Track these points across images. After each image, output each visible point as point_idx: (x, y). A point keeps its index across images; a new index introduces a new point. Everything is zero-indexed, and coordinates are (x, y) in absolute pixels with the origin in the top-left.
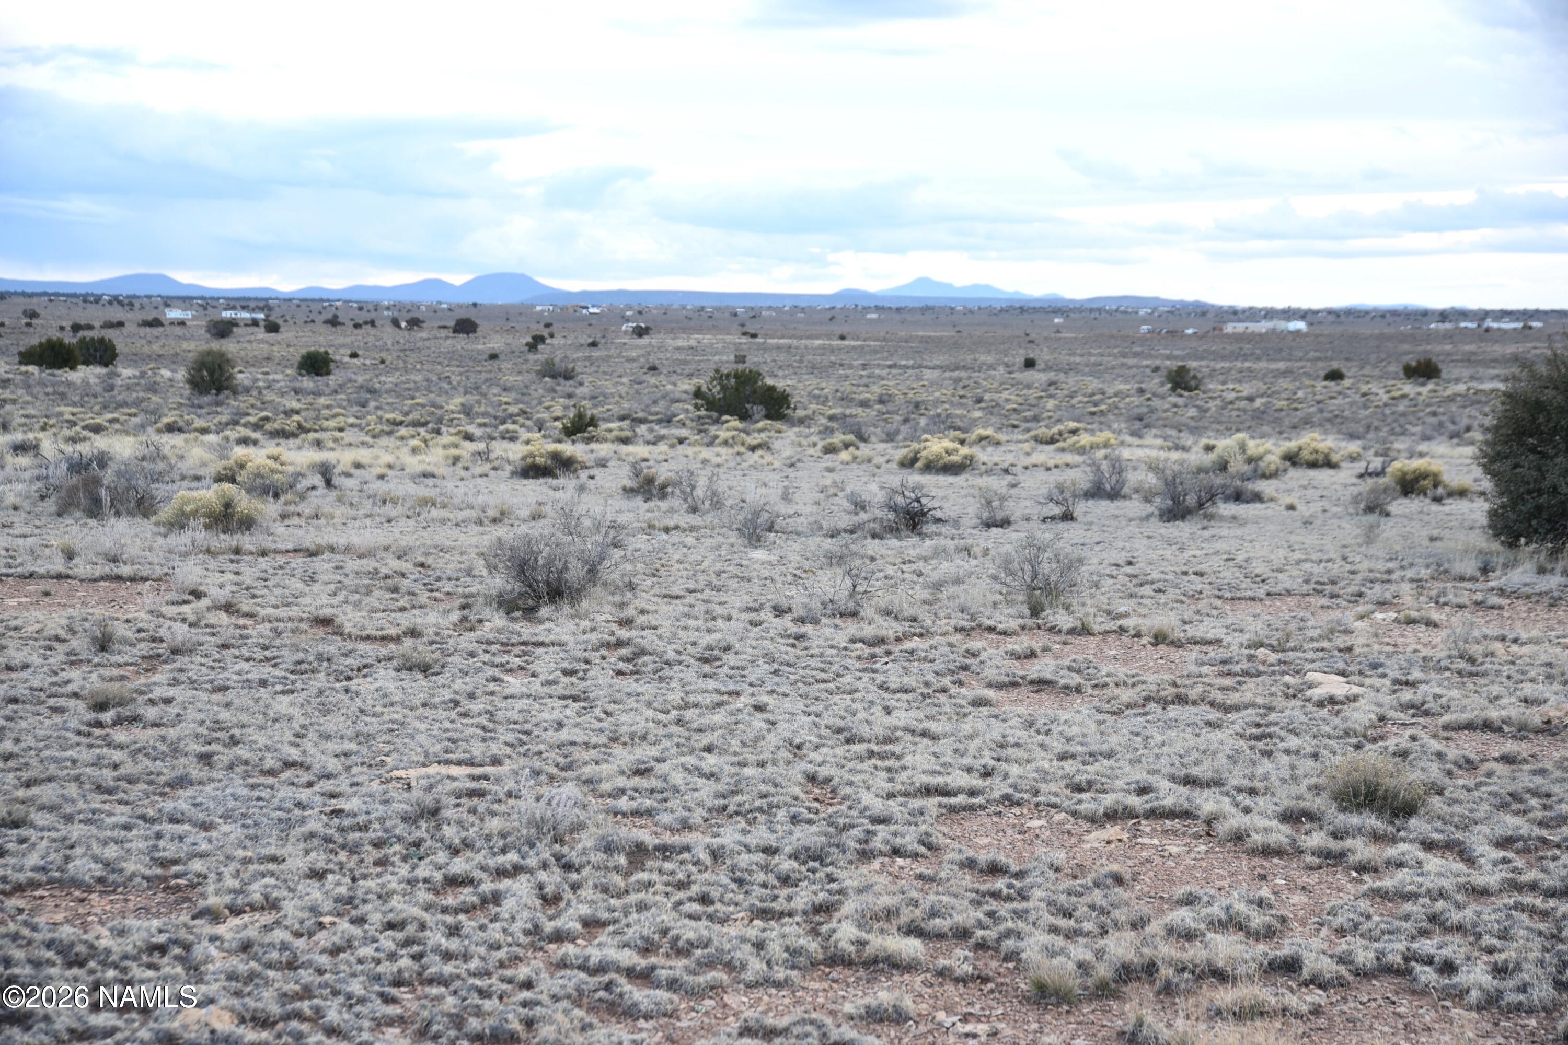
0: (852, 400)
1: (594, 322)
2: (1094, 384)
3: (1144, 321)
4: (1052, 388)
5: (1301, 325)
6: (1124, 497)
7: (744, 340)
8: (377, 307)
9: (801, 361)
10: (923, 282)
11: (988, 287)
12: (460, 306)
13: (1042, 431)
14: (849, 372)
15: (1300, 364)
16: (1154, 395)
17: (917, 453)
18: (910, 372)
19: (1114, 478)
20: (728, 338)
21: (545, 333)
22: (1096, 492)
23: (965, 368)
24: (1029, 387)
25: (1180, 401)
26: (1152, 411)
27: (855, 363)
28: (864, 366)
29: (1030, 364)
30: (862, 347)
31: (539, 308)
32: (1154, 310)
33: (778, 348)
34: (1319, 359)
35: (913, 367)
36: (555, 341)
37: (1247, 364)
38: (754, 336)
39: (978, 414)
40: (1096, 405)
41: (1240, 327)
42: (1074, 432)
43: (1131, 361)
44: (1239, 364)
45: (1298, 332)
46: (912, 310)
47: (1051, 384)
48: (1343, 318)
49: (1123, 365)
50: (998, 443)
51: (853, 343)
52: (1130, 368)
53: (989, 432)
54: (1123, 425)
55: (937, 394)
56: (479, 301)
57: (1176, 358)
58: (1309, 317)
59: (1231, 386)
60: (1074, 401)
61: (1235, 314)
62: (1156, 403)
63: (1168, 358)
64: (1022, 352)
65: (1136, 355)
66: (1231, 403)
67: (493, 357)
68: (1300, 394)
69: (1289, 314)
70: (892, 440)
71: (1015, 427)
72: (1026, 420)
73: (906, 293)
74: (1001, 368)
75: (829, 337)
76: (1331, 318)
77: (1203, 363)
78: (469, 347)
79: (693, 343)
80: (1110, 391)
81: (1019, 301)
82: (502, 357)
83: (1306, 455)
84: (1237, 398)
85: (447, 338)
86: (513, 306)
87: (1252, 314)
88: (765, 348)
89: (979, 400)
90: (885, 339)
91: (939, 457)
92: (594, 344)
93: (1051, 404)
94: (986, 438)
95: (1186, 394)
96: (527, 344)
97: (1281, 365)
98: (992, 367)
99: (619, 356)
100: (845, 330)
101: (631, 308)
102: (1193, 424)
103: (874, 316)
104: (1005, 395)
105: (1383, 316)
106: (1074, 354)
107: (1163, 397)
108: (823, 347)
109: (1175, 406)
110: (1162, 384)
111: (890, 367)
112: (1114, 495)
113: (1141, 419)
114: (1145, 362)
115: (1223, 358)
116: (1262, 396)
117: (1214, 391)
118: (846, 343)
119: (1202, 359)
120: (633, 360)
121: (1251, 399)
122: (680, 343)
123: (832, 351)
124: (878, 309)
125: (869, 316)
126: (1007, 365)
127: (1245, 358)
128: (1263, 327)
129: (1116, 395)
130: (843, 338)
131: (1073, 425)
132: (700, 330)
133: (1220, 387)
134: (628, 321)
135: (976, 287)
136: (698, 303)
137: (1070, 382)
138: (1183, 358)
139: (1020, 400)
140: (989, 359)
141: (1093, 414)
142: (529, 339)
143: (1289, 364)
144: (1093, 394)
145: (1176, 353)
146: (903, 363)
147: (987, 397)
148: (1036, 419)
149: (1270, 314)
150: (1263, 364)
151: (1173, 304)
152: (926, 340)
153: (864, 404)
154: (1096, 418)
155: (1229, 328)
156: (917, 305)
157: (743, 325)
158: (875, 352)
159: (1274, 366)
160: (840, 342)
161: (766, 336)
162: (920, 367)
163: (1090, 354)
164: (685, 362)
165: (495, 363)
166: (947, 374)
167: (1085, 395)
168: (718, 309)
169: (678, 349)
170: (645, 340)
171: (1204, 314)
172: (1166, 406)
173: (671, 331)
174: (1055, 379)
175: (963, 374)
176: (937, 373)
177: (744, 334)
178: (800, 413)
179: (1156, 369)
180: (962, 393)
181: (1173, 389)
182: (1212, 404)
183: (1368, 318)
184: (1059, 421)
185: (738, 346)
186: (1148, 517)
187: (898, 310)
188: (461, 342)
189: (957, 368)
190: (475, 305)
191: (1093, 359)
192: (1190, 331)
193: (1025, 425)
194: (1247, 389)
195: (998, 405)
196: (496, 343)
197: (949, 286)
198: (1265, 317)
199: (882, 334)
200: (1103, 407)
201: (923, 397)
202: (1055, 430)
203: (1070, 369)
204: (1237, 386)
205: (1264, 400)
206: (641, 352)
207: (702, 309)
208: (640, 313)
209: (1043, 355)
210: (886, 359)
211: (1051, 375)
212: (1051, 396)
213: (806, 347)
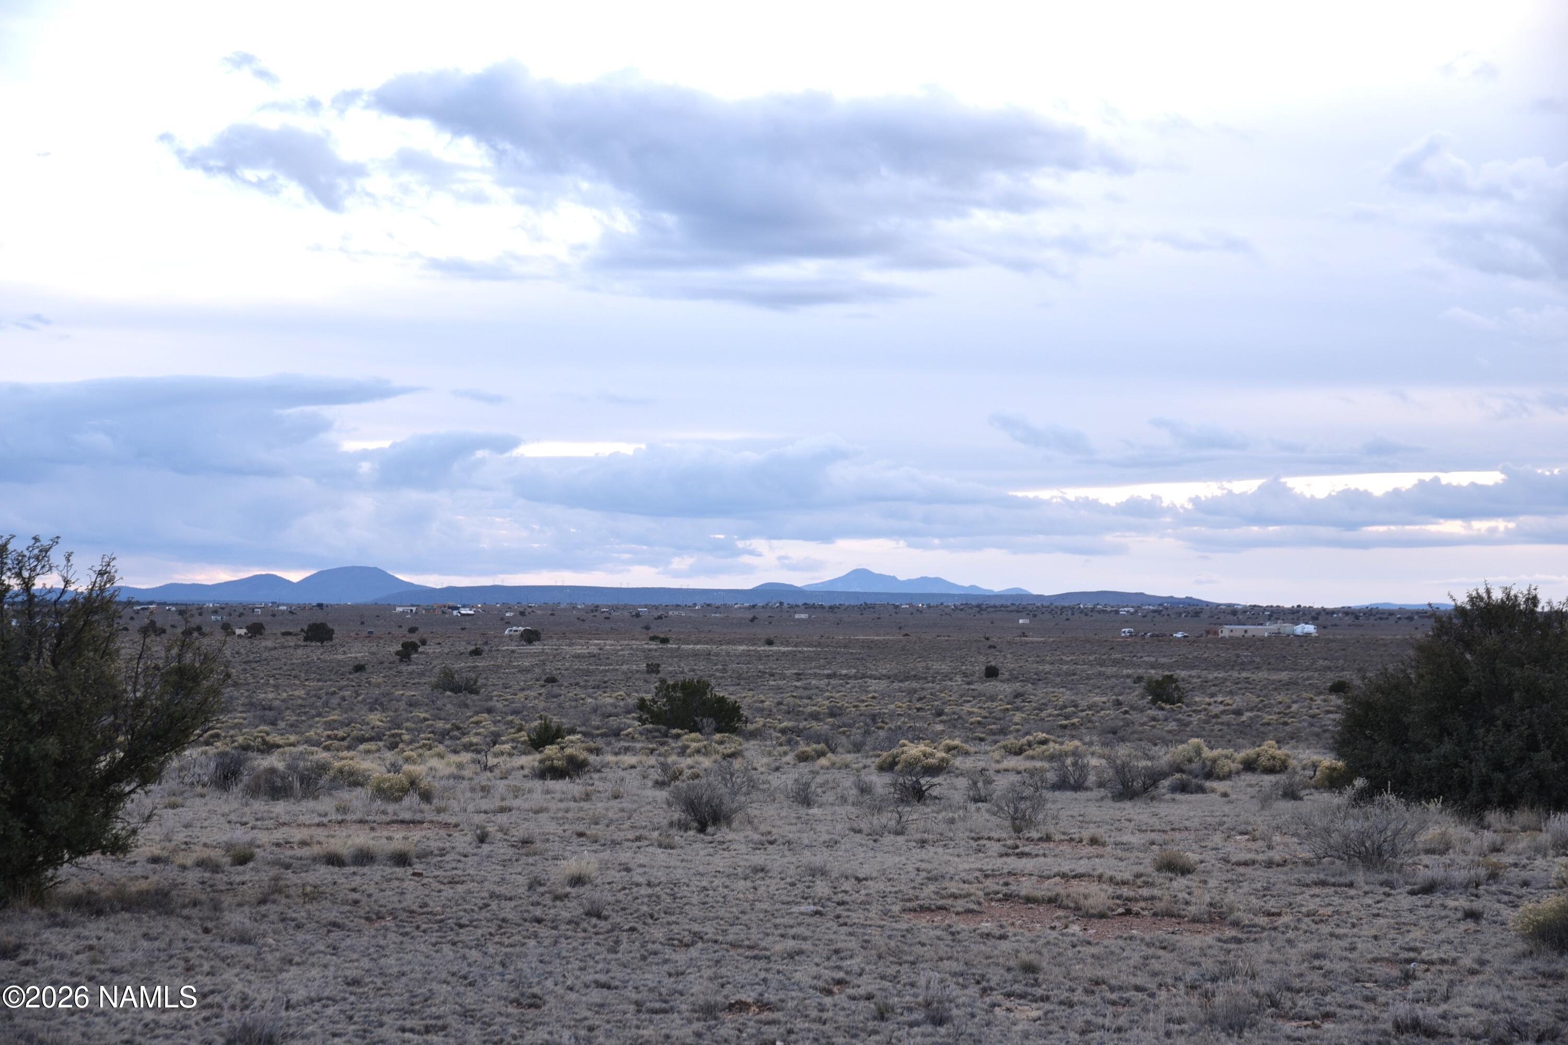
0: (799, 713)
1: (468, 625)
2: (1066, 696)
3: (1126, 622)
4: (1018, 700)
5: (1310, 628)
6: (1086, 789)
7: (653, 645)
8: (201, 610)
9: (724, 671)
10: (861, 574)
11: (937, 581)
12: (303, 608)
13: (1010, 740)
14: (781, 683)
15: (1306, 674)
16: (1133, 708)
17: (895, 757)
18: (852, 682)
19: (1077, 773)
20: (635, 644)
21: (414, 638)
22: (1062, 785)
23: (916, 678)
24: (992, 698)
25: (1161, 714)
26: (1128, 724)
27: (788, 672)
28: (798, 676)
29: (992, 673)
30: (793, 654)
31: (399, 609)
32: (1138, 608)
33: (696, 654)
34: (1329, 668)
35: (855, 677)
36: (428, 649)
37: (1244, 674)
38: (665, 641)
39: (939, 727)
40: (1067, 718)
41: (1238, 630)
42: (1044, 742)
43: (1110, 671)
44: (1235, 674)
45: (1308, 635)
46: (848, 608)
47: (1017, 695)
48: (1362, 620)
49: (1100, 674)
50: (967, 753)
51: (783, 649)
52: (1109, 678)
53: (957, 742)
54: (1095, 738)
55: (892, 706)
56: (324, 602)
57: (1162, 666)
58: (1322, 619)
59: (1220, 699)
60: (1043, 714)
61: (1233, 613)
62: (1134, 716)
63: (1152, 666)
64: (982, 659)
65: (1115, 662)
66: (1216, 716)
67: (359, 668)
68: (1295, 707)
69: (1298, 614)
70: (859, 751)
71: (982, 740)
72: (992, 733)
73: (840, 588)
74: (958, 678)
75: (753, 641)
76: (1348, 620)
77: (1194, 673)
78: (325, 657)
79: (594, 650)
80: (1083, 704)
81: (976, 597)
82: (369, 668)
83: (1263, 761)
84: (1223, 712)
85: (297, 647)
86: (366, 607)
87: (1255, 614)
88: (680, 655)
89: (940, 713)
90: (819, 644)
91: (917, 760)
92: (477, 652)
93: (1018, 716)
94: (955, 748)
95: (1168, 707)
96: (397, 653)
97: (1284, 676)
98: (947, 677)
99: (509, 665)
100: (770, 632)
101: (510, 609)
102: (1170, 737)
103: (804, 616)
104: (967, 707)
105: (1410, 618)
106: (1043, 662)
107: (1142, 711)
108: (747, 654)
109: (1154, 719)
110: (1143, 698)
111: (829, 676)
112: (1078, 786)
113: (1115, 733)
114: (1125, 672)
115: (1217, 667)
116: (1252, 710)
117: (1201, 703)
118: (774, 648)
119: (1193, 668)
120: (526, 671)
121: (1238, 713)
122: (578, 650)
123: (759, 658)
124: (807, 607)
125: (797, 616)
126: (965, 675)
127: (1243, 667)
128: (1267, 629)
129: (1090, 708)
130: (770, 643)
131: (1042, 735)
132: (597, 634)
133: (1207, 700)
134: (509, 623)
135: (924, 580)
136: (591, 601)
137: (1039, 693)
138: (1170, 667)
139: (984, 713)
140: (945, 667)
141: (1064, 727)
142: (399, 648)
143: (1293, 674)
144: (1065, 707)
145: (1163, 660)
146: (844, 672)
147: (947, 709)
148: (1003, 732)
149: (1275, 614)
150: (1263, 675)
151: (1160, 601)
152: (868, 645)
153: (815, 716)
154: (1068, 732)
155: (1226, 631)
156: (853, 602)
157: (647, 628)
158: (810, 659)
159: (1275, 676)
160: (767, 648)
161: (679, 641)
162: (864, 676)
163: (1062, 662)
164: (588, 673)
165: (363, 676)
166: (896, 685)
167: (1055, 708)
168: (615, 608)
169: (577, 656)
170: (536, 647)
171: (1197, 614)
172: (1145, 719)
173: (564, 636)
174: (1021, 690)
175: (914, 685)
176: (884, 684)
177: (653, 639)
178: (750, 727)
179: (1139, 679)
180: (919, 705)
181: (1154, 702)
182: (1195, 718)
183: (1392, 620)
184: (1028, 733)
185: (647, 654)
186: (1102, 799)
187: (832, 608)
188: (315, 652)
189: (907, 678)
190: (320, 606)
191: (1065, 667)
192: (1179, 635)
193: (990, 738)
194: (1238, 701)
195: (960, 717)
196: (358, 652)
197: (893, 579)
198: (1270, 618)
199: (815, 638)
200: (1075, 720)
201: (877, 709)
202: (1024, 740)
203: (1038, 679)
204: (1228, 700)
205: (1249, 714)
206: (535, 661)
207: (597, 608)
208: (522, 614)
209: (1007, 663)
210: (824, 667)
211: (1017, 686)
212: (1018, 709)
213: (728, 654)
